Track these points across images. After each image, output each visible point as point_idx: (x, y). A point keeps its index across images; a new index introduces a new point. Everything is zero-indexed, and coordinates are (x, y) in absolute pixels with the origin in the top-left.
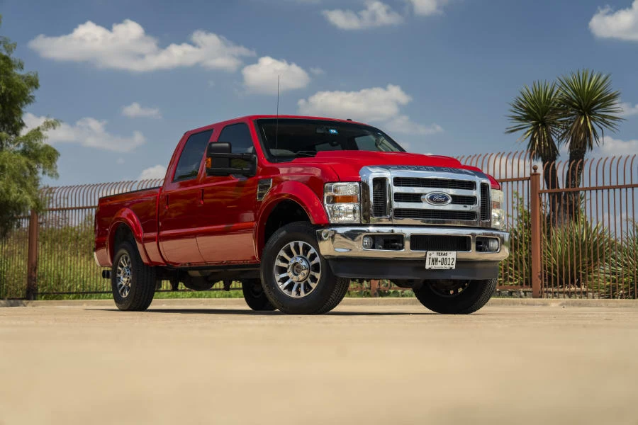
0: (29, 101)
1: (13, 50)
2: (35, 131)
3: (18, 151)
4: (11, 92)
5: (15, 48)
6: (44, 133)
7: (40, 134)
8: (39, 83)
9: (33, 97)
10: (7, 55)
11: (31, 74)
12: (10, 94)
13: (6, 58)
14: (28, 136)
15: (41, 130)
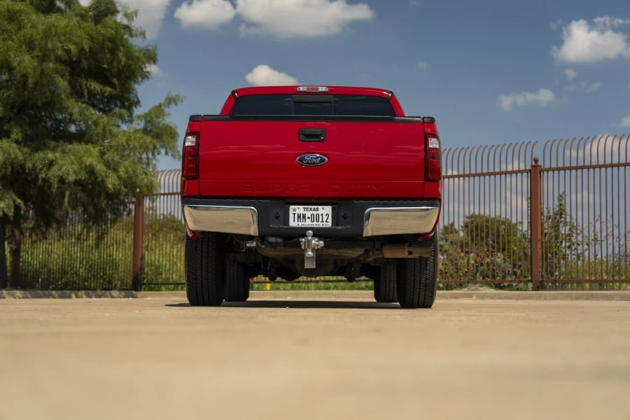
0: (146, 76)
1: (135, 18)
2: (157, 107)
3: (140, 130)
4: (131, 65)
5: (136, 15)
6: (166, 110)
7: (163, 111)
8: (158, 57)
9: (149, 72)
10: (128, 24)
11: (150, 48)
12: (130, 66)
13: (127, 27)
14: (150, 113)
15: (163, 107)
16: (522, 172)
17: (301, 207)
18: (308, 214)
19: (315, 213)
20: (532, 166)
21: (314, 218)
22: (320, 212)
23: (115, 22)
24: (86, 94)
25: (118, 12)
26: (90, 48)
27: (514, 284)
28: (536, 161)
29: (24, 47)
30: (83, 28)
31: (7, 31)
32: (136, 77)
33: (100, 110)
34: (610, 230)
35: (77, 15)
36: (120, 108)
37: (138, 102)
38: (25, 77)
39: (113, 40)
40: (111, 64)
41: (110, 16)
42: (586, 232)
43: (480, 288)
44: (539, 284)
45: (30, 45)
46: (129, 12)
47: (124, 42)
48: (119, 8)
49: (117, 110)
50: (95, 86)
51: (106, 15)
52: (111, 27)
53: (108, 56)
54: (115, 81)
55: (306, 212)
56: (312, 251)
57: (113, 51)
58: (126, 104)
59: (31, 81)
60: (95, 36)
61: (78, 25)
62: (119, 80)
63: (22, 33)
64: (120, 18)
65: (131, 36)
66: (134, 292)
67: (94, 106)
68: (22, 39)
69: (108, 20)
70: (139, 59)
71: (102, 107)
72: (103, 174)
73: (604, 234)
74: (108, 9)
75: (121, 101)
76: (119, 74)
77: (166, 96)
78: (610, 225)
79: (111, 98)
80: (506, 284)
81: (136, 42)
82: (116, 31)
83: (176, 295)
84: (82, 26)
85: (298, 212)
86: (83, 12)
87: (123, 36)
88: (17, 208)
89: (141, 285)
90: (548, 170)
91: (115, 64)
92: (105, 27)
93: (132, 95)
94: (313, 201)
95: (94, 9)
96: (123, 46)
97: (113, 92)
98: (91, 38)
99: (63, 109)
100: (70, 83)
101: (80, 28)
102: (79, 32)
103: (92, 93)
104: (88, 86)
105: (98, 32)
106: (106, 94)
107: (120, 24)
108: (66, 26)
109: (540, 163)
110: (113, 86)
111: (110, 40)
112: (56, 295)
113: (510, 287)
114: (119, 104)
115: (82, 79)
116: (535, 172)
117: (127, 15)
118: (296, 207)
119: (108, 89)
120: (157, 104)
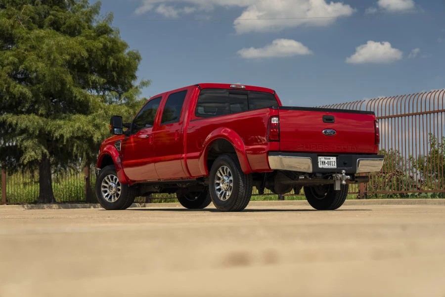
17: (323, 157)
18: (326, 161)
19: (329, 160)
21: (329, 163)
22: (331, 160)
24: (90, 83)
41: (107, 34)
50: (96, 78)
55: (325, 160)
56: (345, 181)
72: (92, 132)
77: (141, 81)
85: (322, 160)
88: (44, 155)
91: (108, 63)
94: (325, 154)
103: (94, 82)
104: (91, 78)
105: (95, 45)
113: (413, 196)
115: (87, 74)
118: (321, 157)
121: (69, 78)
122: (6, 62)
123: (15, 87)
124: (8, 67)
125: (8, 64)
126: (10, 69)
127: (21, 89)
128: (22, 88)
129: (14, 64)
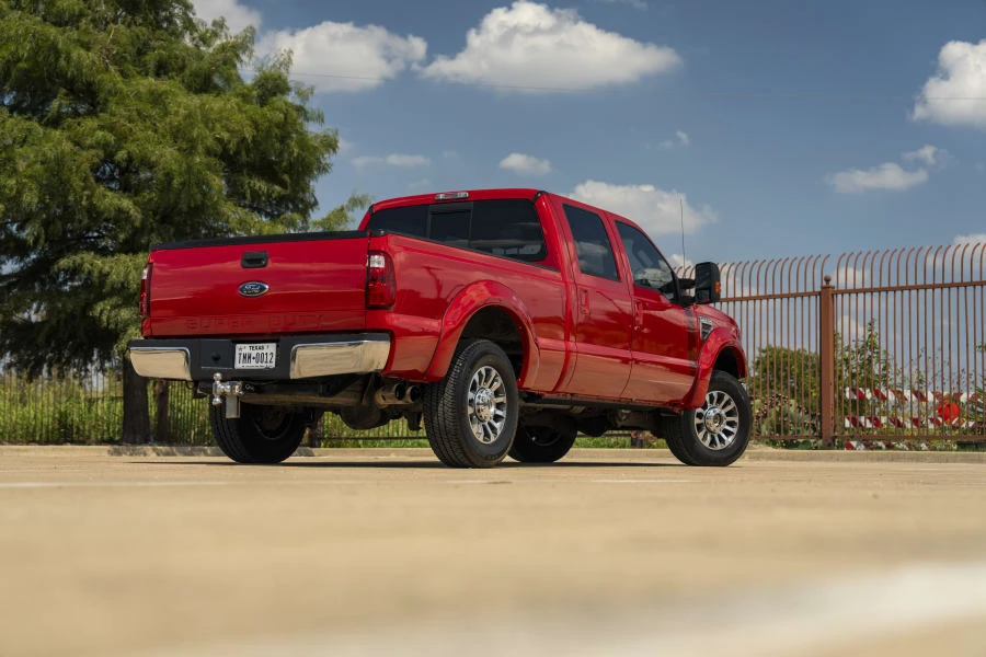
0: (324, 169)
1: (310, 96)
2: (338, 211)
4: (305, 157)
5: (312, 94)
6: (349, 215)
7: (345, 217)
8: (339, 145)
9: (328, 164)
10: (303, 105)
11: (330, 134)
12: (303, 160)
13: (300, 109)
14: (328, 219)
15: (345, 211)
16: (809, 295)
17: (247, 346)
18: (254, 353)
19: (260, 352)
20: (822, 288)
21: (259, 358)
22: (265, 351)
23: (286, 103)
24: (248, 195)
25: (289, 89)
26: (254, 137)
27: (812, 441)
28: (828, 280)
29: (168, 138)
30: (245, 112)
31: (150, 117)
32: (312, 171)
33: (267, 215)
34: (938, 368)
35: (238, 95)
36: (292, 211)
37: (316, 203)
38: (169, 176)
39: (283, 125)
40: (281, 154)
41: (279, 95)
42: (906, 372)
43: (754, 446)
44: (830, 441)
45: (177, 134)
46: (304, 88)
47: (298, 127)
48: (291, 85)
49: (289, 214)
50: (260, 185)
51: (274, 94)
52: (280, 110)
53: (277, 145)
54: (286, 177)
55: (251, 351)
57: (283, 139)
58: (300, 206)
59: (176, 182)
60: (260, 121)
61: (236, 108)
62: (290, 178)
63: (168, 120)
64: (291, 98)
65: (307, 120)
66: (309, 448)
67: (260, 211)
68: (168, 127)
69: (278, 101)
70: (315, 148)
71: (269, 210)
73: (930, 375)
74: (277, 87)
75: (293, 203)
76: (291, 169)
77: (350, 196)
78: (938, 361)
79: (282, 200)
80: (801, 441)
81: (313, 129)
82: (285, 115)
83: (363, 453)
84: (244, 109)
85: (244, 351)
86: (245, 91)
87: (295, 121)
89: (320, 439)
90: (843, 293)
91: (286, 155)
92: (273, 109)
93: (307, 195)
95: (259, 87)
96: (297, 132)
97: (283, 192)
98: (256, 125)
99: (218, 215)
100: (228, 182)
101: (240, 110)
102: (239, 116)
103: (256, 195)
104: (252, 185)
105: (264, 115)
106: (274, 196)
107: (292, 106)
108: (221, 111)
109: (833, 283)
110: (283, 184)
111: (278, 126)
112: (209, 452)
114: (291, 206)
115: (243, 175)
116: (827, 295)
117: (300, 94)
118: (242, 346)
119: (277, 188)
120: (338, 206)
121: (218, 183)
122: (89, 142)
123: (104, 196)
124: (93, 152)
125: (92, 147)
126: (98, 156)
127: (116, 201)
128: (119, 200)
129: (105, 146)
